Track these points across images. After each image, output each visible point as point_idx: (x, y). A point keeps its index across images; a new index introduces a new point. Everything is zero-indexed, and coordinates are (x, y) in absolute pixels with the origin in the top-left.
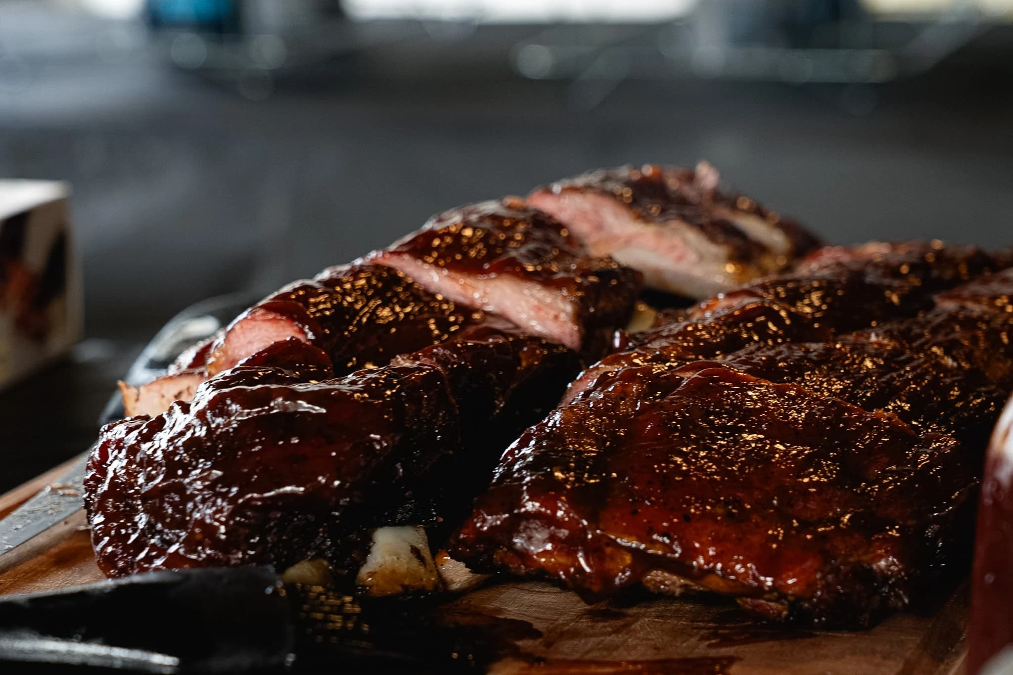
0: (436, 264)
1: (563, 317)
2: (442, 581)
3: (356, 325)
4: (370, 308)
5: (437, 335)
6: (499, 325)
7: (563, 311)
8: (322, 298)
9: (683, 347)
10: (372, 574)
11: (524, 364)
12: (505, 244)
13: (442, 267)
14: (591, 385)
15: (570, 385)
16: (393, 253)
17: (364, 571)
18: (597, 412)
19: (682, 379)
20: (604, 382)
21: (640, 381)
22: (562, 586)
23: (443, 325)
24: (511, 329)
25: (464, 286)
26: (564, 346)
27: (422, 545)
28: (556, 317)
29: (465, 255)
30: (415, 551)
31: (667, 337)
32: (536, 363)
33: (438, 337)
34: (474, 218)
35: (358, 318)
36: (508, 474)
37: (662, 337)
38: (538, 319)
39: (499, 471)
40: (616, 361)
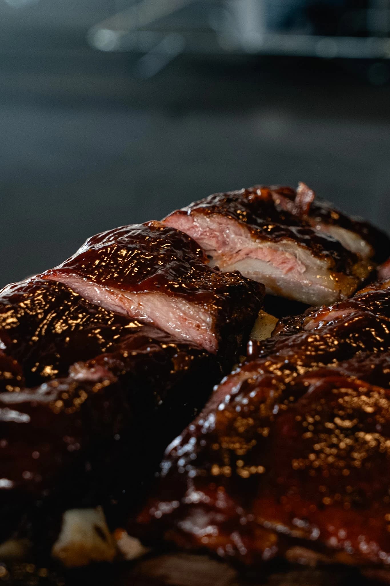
0: (99, 282)
1: (204, 326)
2: (120, 554)
3: (38, 336)
4: (48, 320)
5: (103, 342)
6: (153, 335)
7: (204, 321)
8: (9, 313)
9: (307, 356)
10: (65, 550)
11: (176, 368)
12: (153, 262)
13: (104, 284)
14: (235, 390)
15: (216, 388)
16: (62, 271)
17: (58, 547)
18: (243, 415)
19: (309, 385)
20: (246, 388)
21: (276, 388)
22: (219, 559)
23: (107, 333)
24: (162, 337)
25: (121, 300)
26: (205, 350)
27: (102, 524)
28: (198, 326)
29: (121, 273)
30: (98, 530)
31: (292, 347)
32: (186, 368)
33: (104, 345)
34: (125, 238)
35: (39, 330)
36: (175, 467)
37: (287, 346)
38: (183, 327)
39: (166, 466)
40: (253, 368)
